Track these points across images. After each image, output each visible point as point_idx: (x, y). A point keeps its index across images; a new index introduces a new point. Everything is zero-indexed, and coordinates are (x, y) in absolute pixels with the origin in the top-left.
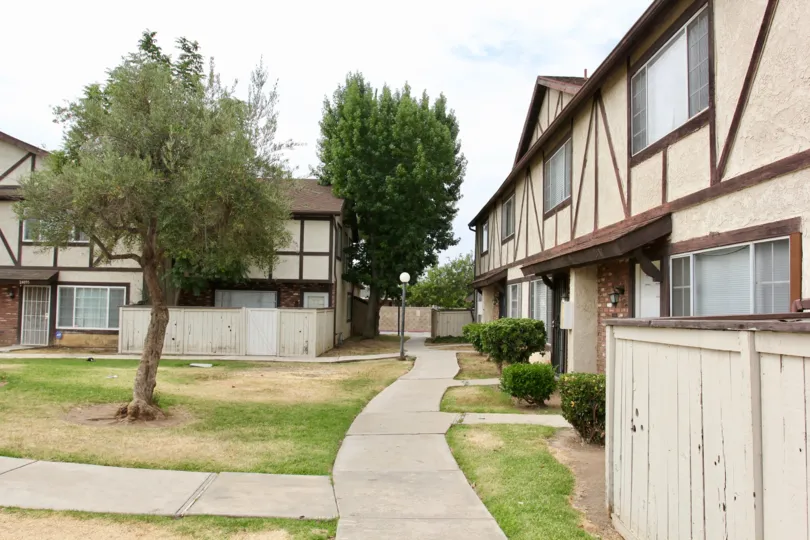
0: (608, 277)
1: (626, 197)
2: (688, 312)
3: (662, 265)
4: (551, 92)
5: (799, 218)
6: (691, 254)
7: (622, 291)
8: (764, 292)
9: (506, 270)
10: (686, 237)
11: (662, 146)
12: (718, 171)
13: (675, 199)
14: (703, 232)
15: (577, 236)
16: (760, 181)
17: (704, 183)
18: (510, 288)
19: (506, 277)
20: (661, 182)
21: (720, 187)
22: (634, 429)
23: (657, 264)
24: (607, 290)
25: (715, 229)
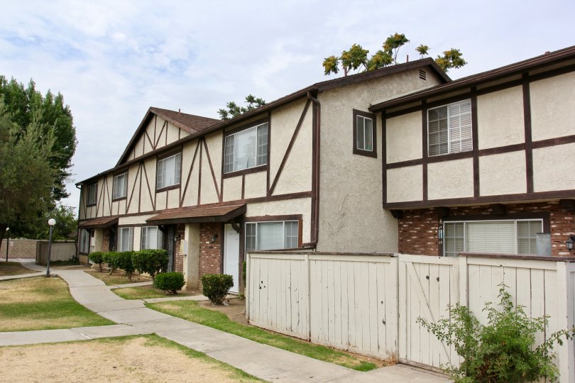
0: (207, 229)
1: (220, 192)
2: (254, 247)
3: (241, 225)
4: (157, 118)
5: (301, 215)
6: (256, 223)
7: (216, 236)
8: (288, 240)
9: (118, 219)
10: (254, 215)
11: (243, 173)
12: (270, 191)
13: (248, 198)
14: (262, 214)
15: (184, 206)
16: (288, 199)
17: (264, 194)
18: (121, 230)
19: (118, 223)
20: (241, 190)
21: (270, 197)
22: (261, 288)
23: (238, 225)
24: (206, 235)
25: (268, 214)
